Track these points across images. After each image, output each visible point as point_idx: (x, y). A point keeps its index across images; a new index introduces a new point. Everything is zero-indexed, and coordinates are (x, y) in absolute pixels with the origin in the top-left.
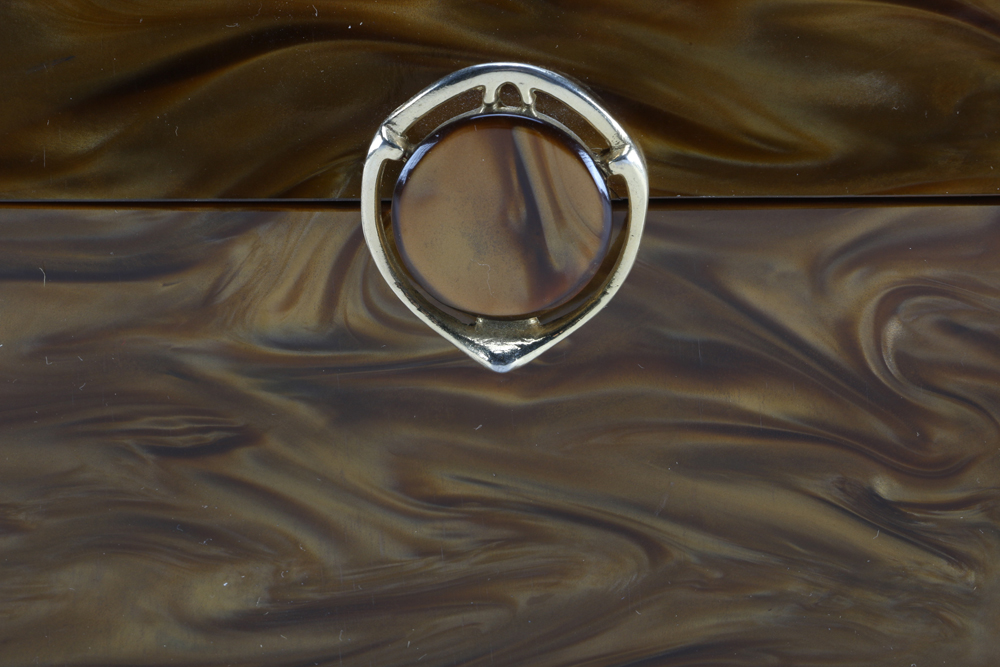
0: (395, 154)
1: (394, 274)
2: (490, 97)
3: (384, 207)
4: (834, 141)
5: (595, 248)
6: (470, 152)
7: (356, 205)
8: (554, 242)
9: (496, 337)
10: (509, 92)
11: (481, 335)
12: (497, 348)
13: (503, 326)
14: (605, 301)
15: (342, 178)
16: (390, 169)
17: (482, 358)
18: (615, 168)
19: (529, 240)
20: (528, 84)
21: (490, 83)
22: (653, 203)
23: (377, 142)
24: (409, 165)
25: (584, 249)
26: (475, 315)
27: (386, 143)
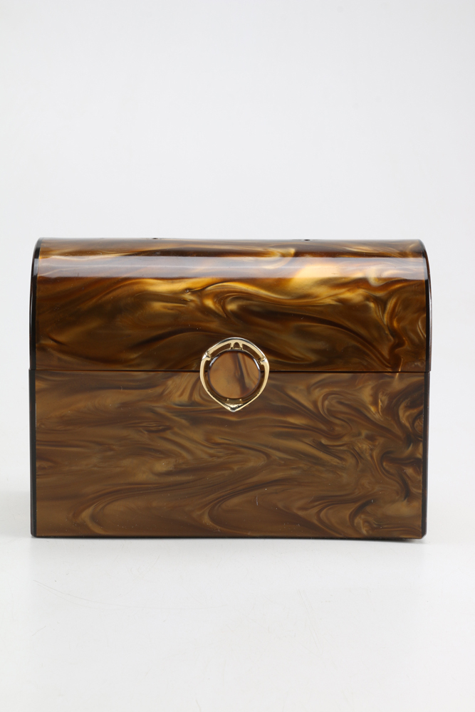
0: (209, 359)
1: (207, 388)
2: (232, 346)
3: (206, 371)
4: (313, 357)
5: (257, 382)
6: (227, 359)
7: (199, 371)
8: (247, 380)
9: (232, 403)
10: (237, 345)
11: (228, 403)
12: (232, 406)
13: (233, 401)
14: (258, 395)
15: (195, 365)
16: (208, 363)
17: (229, 409)
18: (262, 363)
19: (241, 380)
20: (241, 343)
21: (232, 342)
22: (270, 372)
23: (204, 357)
24: (212, 362)
25: (254, 382)
26: (227, 398)
27: (208, 356)
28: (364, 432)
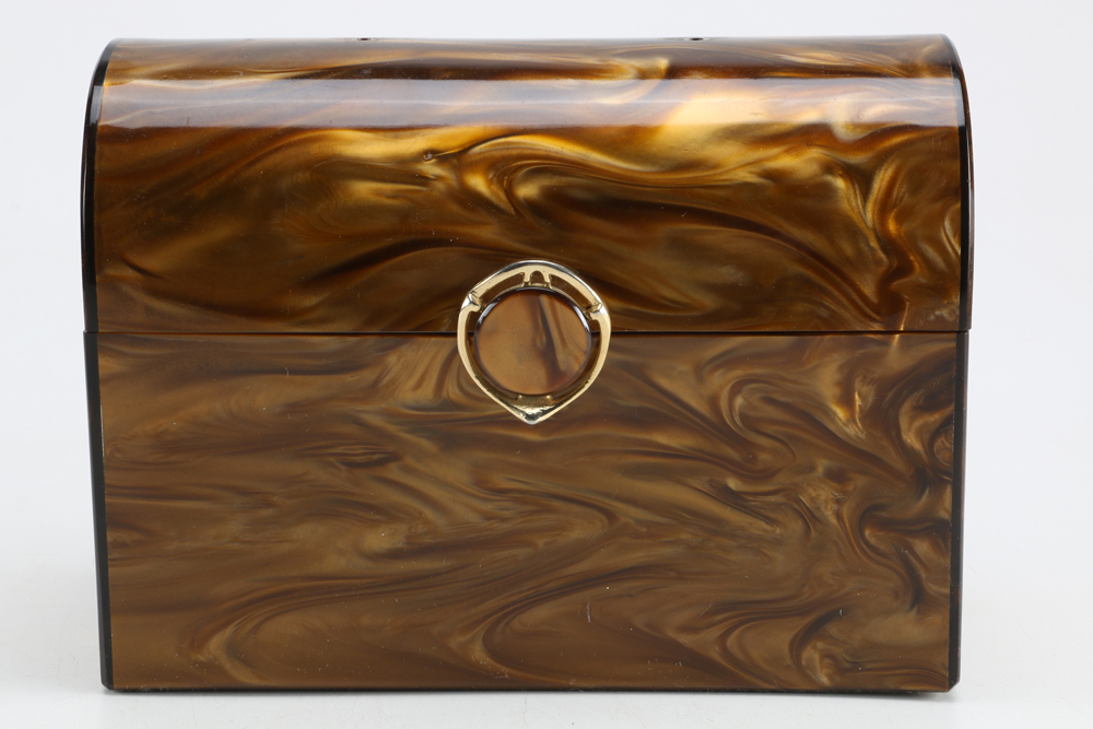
0: (476, 309)
1: (475, 372)
2: (527, 279)
3: (470, 335)
4: (709, 302)
5: (583, 359)
6: (516, 309)
7: (455, 335)
8: (561, 356)
9: (529, 405)
10: (537, 276)
11: (521, 404)
12: (530, 411)
13: (533, 399)
14: (587, 386)
15: (447, 320)
16: (473, 316)
17: (521, 417)
18: (594, 317)
19: (547, 354)
20: (547, 272)
21: (527, 271)
22: (614, 334)
23: (466, 302)
24: (484, 314)
25: (576, 359)
26: (518, 394)
27: (473, 303)
28: (822, 464)
